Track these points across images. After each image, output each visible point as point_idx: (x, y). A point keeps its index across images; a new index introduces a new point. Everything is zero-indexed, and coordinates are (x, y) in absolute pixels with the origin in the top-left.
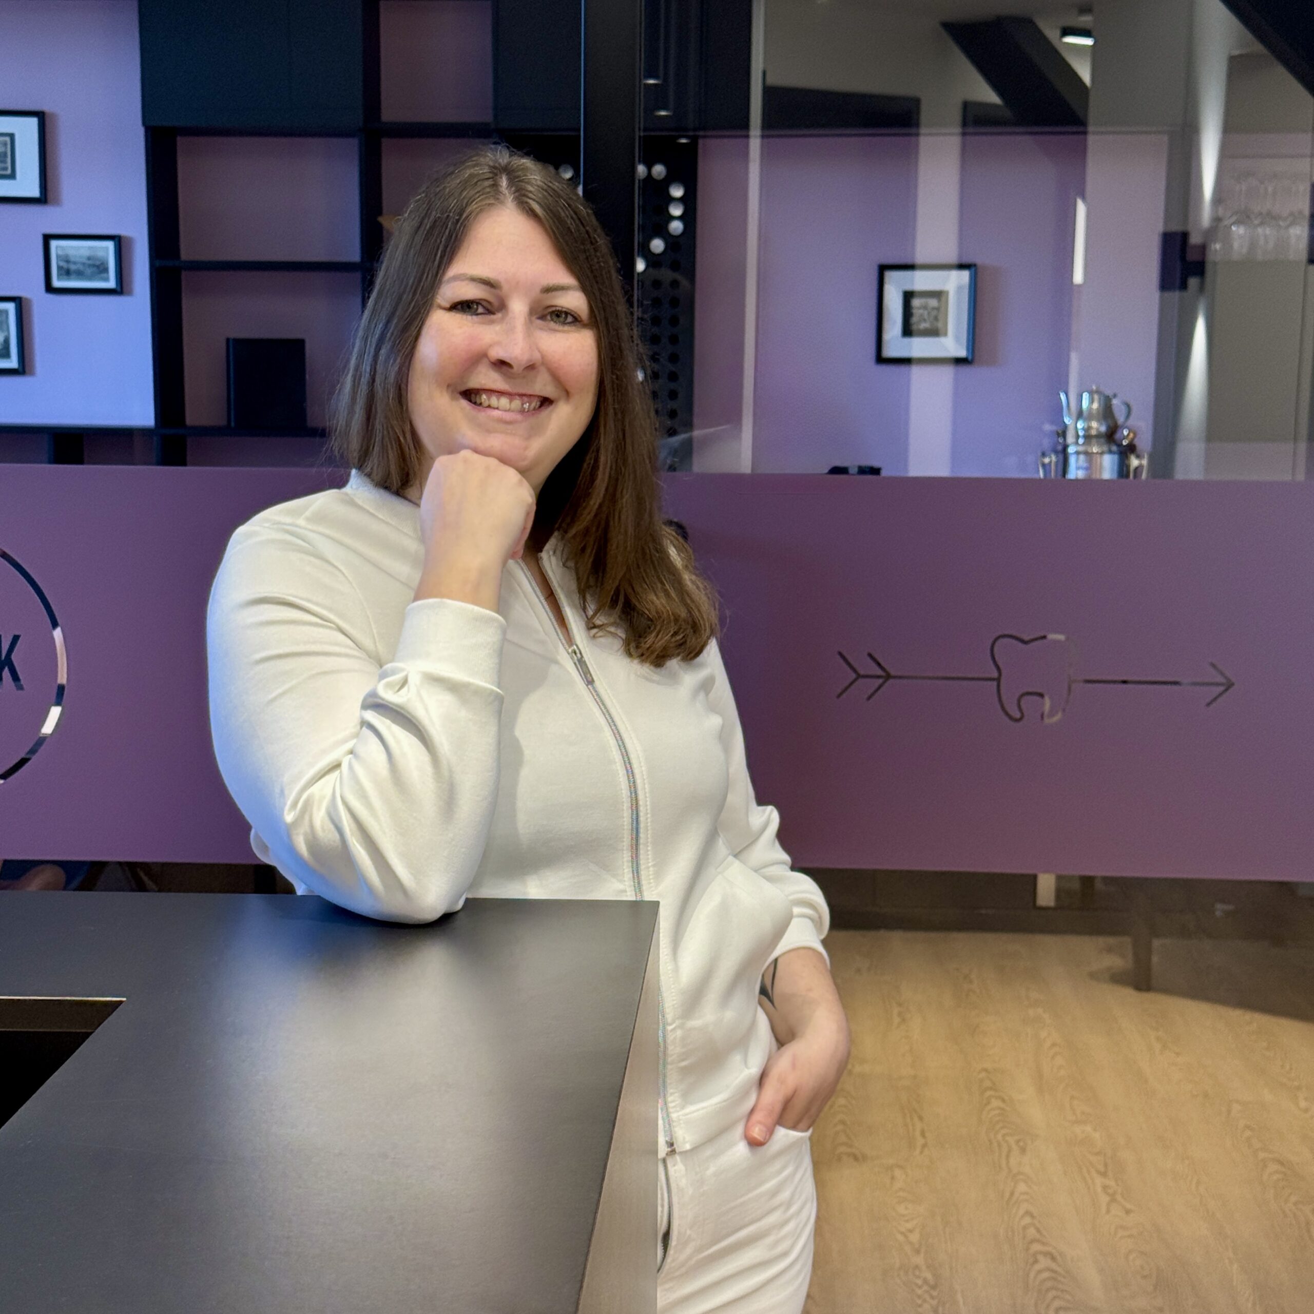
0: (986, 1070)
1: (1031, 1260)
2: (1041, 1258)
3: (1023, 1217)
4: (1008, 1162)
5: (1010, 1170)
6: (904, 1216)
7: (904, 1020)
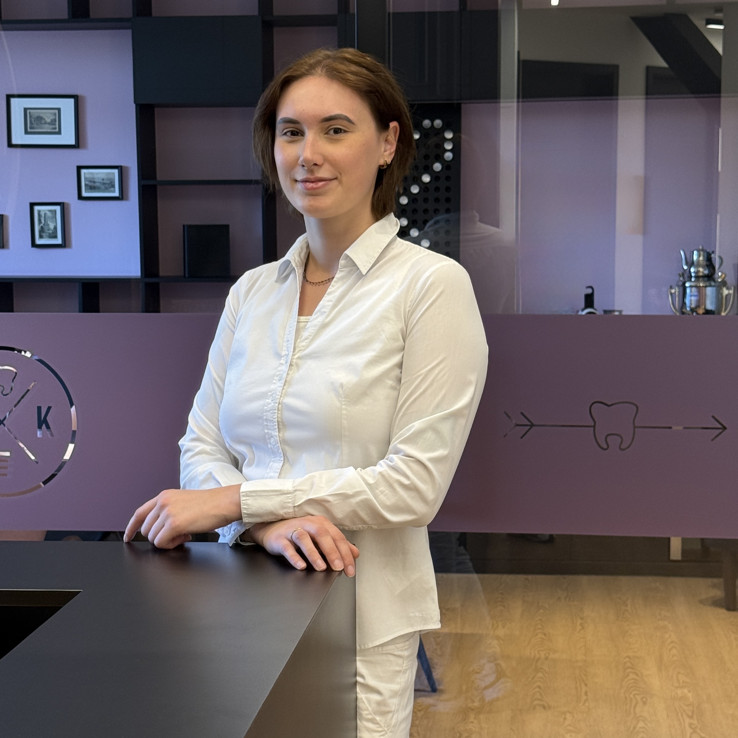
0: (628, 657)
4: (635, 710)
5: (635, 714)
7: (583, 628)
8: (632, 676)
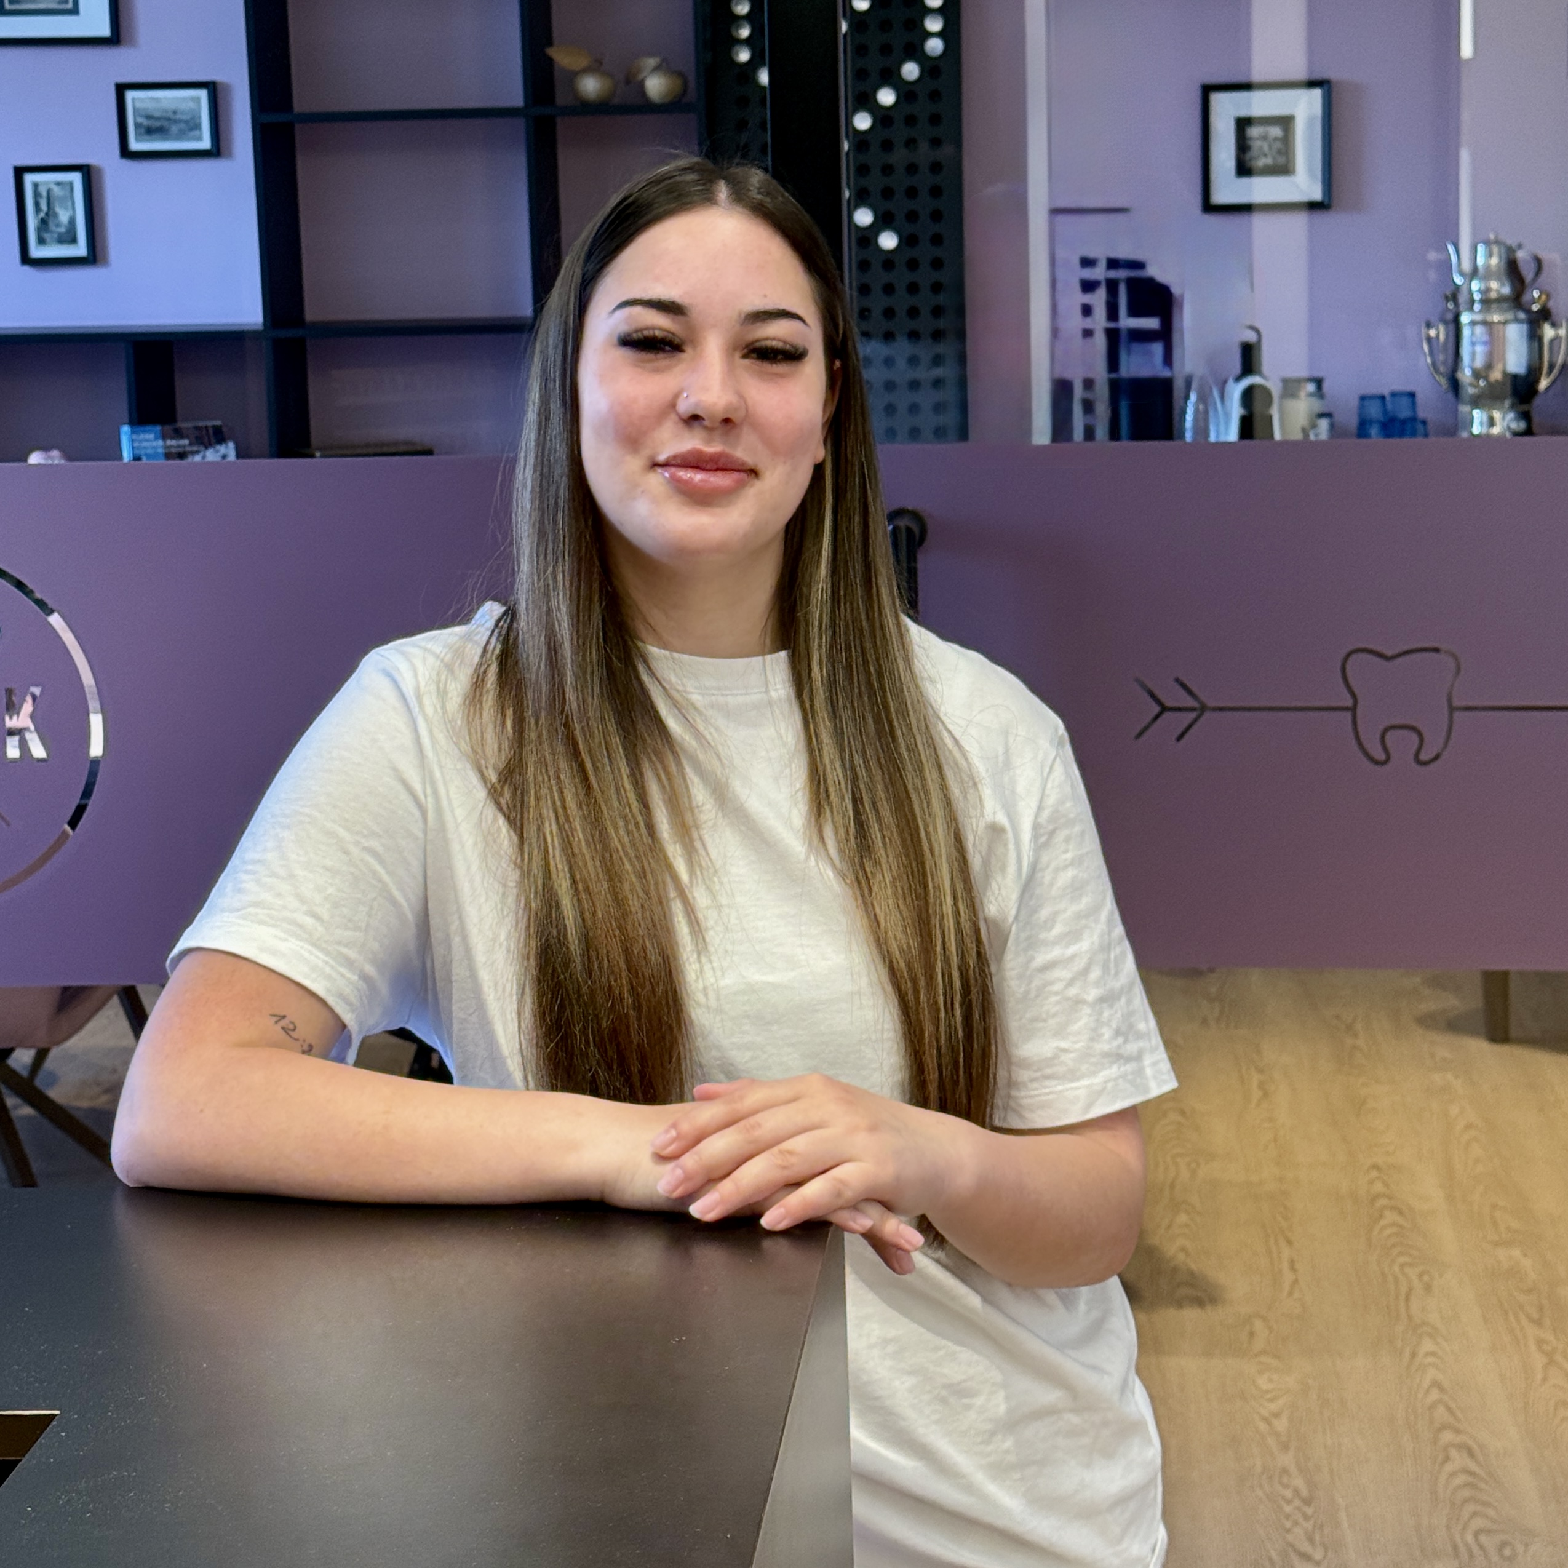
0: (1375, 1167)
1: (1440, 1458)
2: (1453, 1453)
3: (1427, 1391)
4: (1408, 1307)
5: (1410, 1317)
6: (1267, 1392)
7: (1266, 1095)
8: (1390, 1217)
